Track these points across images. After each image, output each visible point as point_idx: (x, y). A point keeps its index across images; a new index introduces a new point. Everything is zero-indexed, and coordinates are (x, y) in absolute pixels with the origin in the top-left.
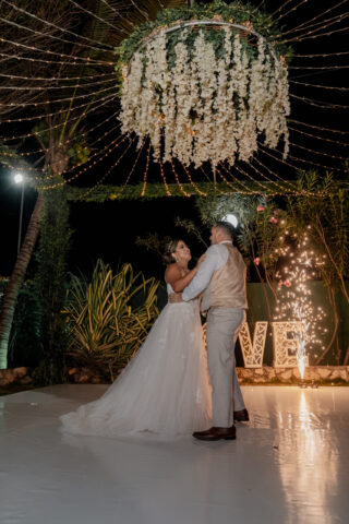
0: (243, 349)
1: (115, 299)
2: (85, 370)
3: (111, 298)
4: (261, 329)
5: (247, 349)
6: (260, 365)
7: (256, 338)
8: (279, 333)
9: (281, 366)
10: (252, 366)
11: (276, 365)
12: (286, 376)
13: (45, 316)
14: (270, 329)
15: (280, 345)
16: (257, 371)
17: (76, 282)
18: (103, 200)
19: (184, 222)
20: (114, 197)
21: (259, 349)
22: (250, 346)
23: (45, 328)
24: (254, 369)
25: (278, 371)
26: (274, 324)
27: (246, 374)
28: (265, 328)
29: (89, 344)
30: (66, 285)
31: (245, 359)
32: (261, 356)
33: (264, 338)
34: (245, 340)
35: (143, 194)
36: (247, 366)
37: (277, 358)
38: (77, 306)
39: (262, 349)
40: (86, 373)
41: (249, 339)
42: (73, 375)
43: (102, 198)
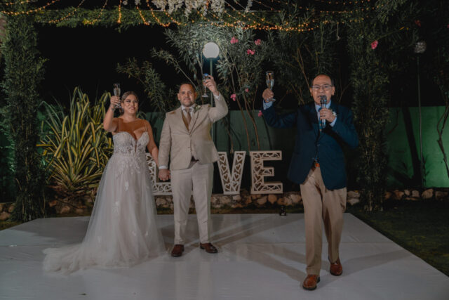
0: (222, 177)
1: (94, 132)
2: (65, 200)
3: (90, 130)
4: (239, 158)
5: (226, 177)
6: (238, 192)
7: (234, 167)
8: (256, 162)
9: (258, 192)
10: (230, 193)
11: (253, 192)
12: (262, 201)
13: (19, 151)
14: (248, 158)
15: (257, 173)
16: (235, 198)
17: (51, 111)
18: (75, 25)
19: (162, 52)
20: (87, 22)
21: (237, 177)
22: (229, 174)
23: (20, 163)
24: (233, 195)
25: (254, 198)
26: (251, 153)
27: (224, 200)
28: (243, 158)
29: (69, 177)
30: (40, 116)
31: (224, 187)
32: (239, 183)
33: (242, 166)
34: (224, 169)
35: (119, 21)
36: (225, 193)
37: (253, 185)
38: (54, 138)
39: (240, 177)
40: (69, 205)
41: (227, 167)
42: (54, 207)
43: (73, 21)
